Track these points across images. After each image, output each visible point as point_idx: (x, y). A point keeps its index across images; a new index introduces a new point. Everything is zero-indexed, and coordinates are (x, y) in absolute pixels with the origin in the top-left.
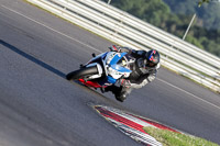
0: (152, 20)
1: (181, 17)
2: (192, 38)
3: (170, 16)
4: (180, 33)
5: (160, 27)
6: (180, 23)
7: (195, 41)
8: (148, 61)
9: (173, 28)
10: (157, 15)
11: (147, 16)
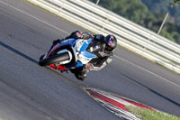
0: (132, 18)
1: (157, 16)
2: (165, 33)
3: (148, 15)
4: (156, 28)
5: (139, 24)
6: (156, 20)
7: (168, 35)
8: (107, 45)
9: (150, 24)
10: (137, 13)
11: (129, 15)
